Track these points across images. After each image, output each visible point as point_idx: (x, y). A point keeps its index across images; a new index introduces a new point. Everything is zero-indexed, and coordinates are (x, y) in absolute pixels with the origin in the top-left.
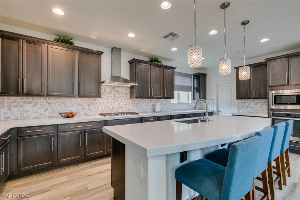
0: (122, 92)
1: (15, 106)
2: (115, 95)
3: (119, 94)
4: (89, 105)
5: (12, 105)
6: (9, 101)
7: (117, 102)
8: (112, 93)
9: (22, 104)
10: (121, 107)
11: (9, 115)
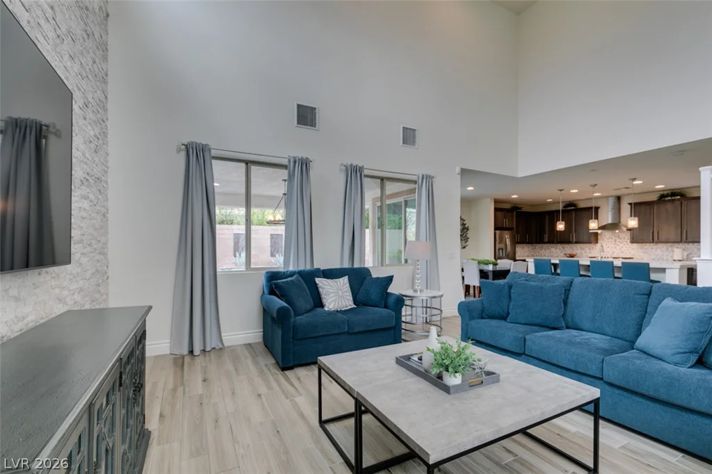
0: (624, 238)
2: (615, 240)
3: (621, 239)
4: (590, 249)
7: (618, 247)
8: (612, 239)
10: (622, 252)
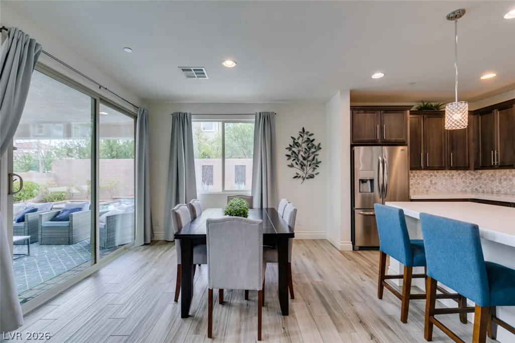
1: (505, 180)
5: (502, 178)
6: (500, 174)
9: (511, 177)
11: (500, 188)
